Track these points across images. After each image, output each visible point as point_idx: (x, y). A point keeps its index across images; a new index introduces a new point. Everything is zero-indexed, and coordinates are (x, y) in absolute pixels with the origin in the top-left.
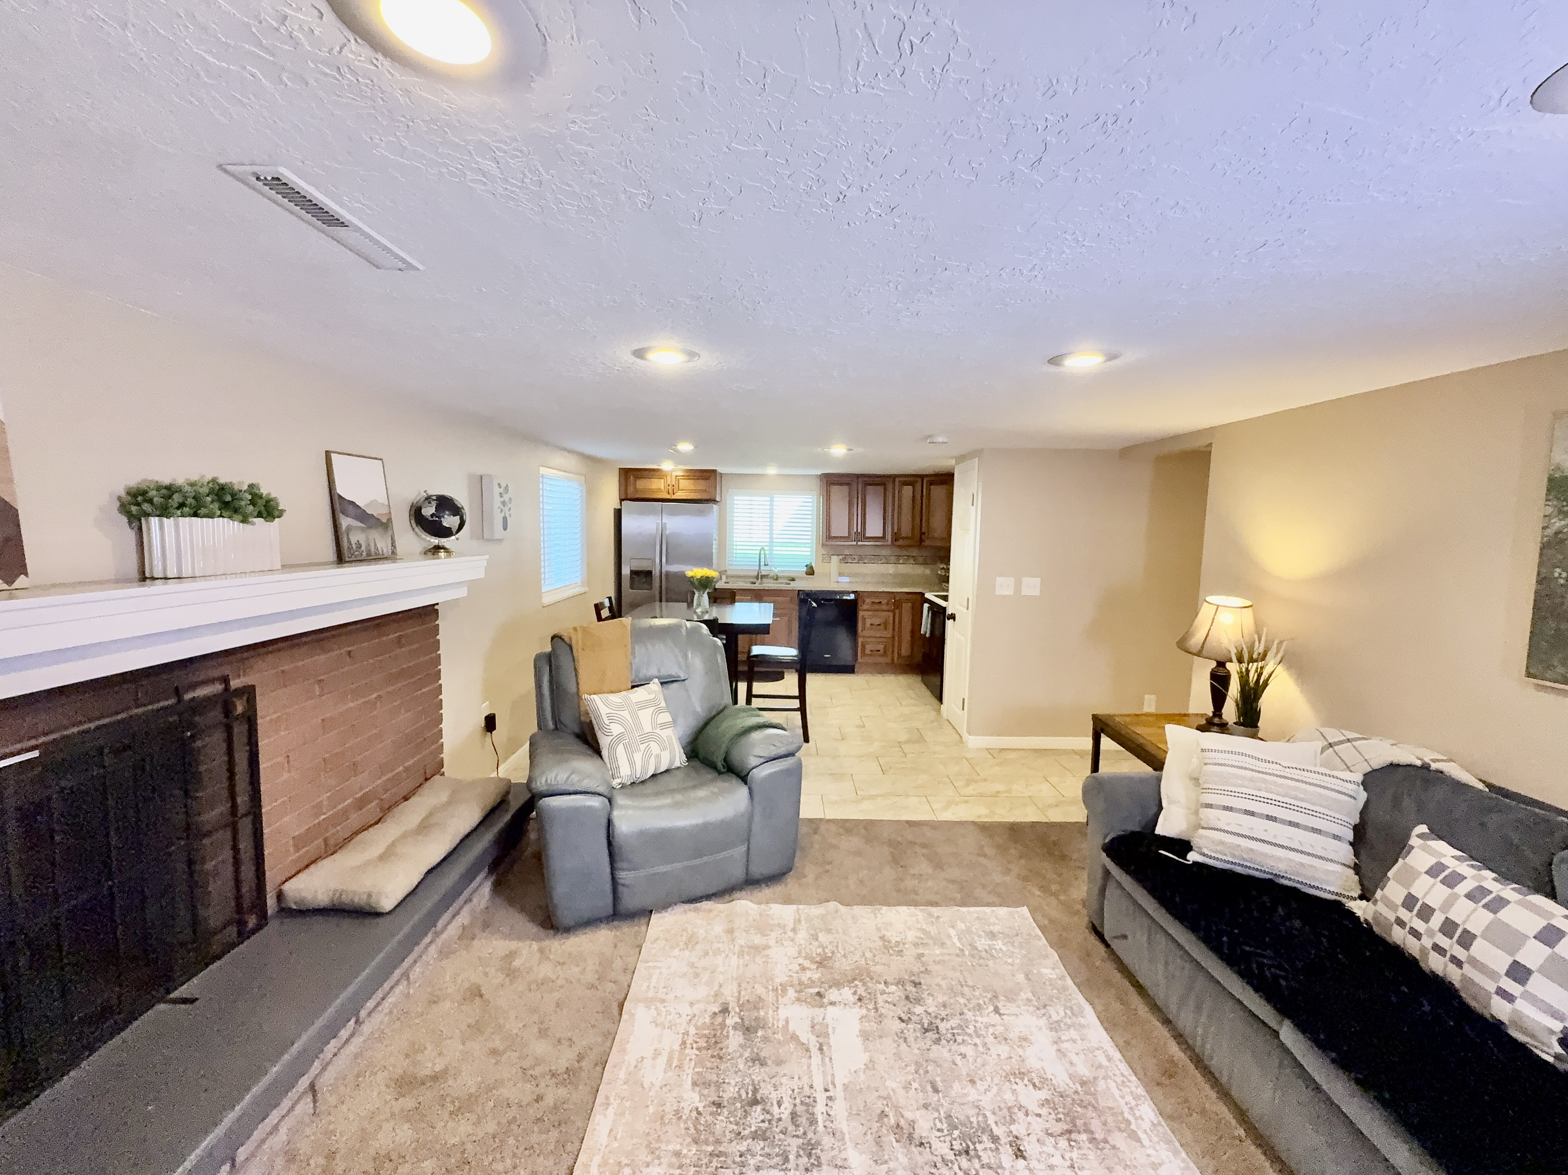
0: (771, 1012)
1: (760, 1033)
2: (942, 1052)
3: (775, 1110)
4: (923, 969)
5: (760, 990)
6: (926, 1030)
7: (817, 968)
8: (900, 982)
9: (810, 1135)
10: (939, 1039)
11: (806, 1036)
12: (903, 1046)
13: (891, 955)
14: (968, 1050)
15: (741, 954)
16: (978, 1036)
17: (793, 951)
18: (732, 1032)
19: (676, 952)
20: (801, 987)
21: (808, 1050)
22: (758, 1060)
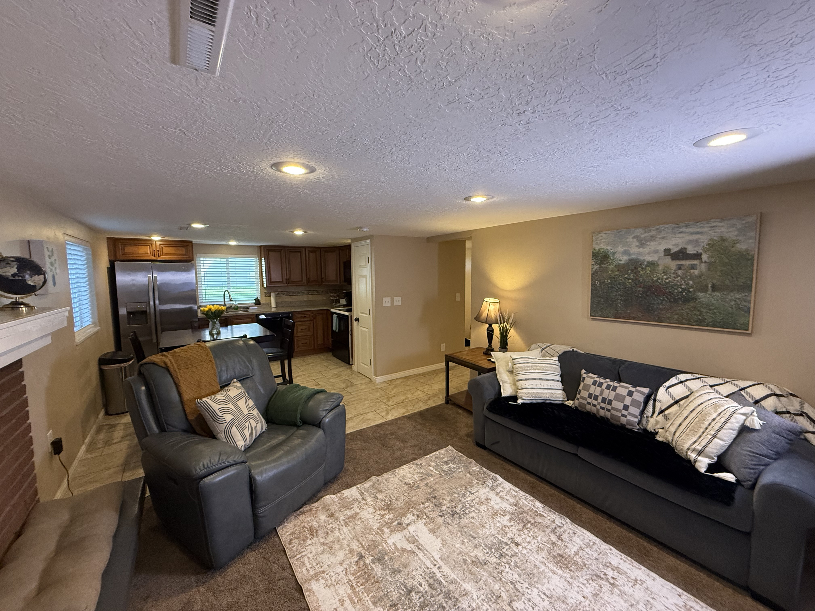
0: (384, 545)
1: (386, 558)
2: (465, 521)
3: (421, 589)
4: (432, 490)
5: (370, 537)
6: (453, 515)
7: (389, 511)
8: (428, 500)
9: (443, 590)
10: (460, 516)
11: (409, 547)
12: (450, 527)
13: (415, 490)
14: (473, 514)
15: (346, 524)
16: (472, 507)
17: (371, 510)
18: (373, 566)
19: (309, 542)
20: (389, 524)
21: (414, 552)
22: (395, 572)
